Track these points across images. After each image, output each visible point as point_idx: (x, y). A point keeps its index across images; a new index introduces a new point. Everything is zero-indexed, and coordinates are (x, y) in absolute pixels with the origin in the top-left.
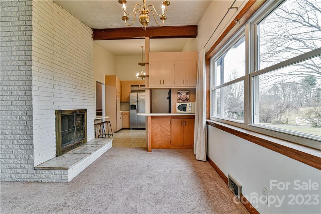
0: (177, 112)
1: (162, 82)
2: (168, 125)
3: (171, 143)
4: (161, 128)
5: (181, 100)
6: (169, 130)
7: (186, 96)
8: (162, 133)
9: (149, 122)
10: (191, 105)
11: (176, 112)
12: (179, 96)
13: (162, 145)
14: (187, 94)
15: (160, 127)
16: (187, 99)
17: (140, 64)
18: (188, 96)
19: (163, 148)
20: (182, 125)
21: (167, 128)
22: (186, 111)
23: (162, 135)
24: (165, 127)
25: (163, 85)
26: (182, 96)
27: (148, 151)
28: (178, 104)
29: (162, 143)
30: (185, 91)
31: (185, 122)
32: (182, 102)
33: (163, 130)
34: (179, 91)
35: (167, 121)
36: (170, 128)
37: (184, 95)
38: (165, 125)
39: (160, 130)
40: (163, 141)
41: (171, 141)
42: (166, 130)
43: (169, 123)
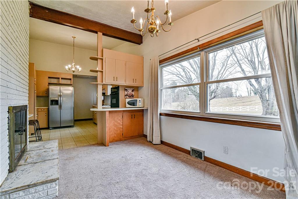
0: (127, 107)
1: (115, 79)
2: (120, 119)
3: (123, 135)
4: (114, 123)
5: (128, 96)
6: (122, 123)
7: (132, 93)
8: (115, 127)
9: (107, 117)
10: (141, 101)
11: (125, 107)
12: (126, 93)
13: (115, 138)
14: (133, 91)
15: (113, 121)
16: (132, 95)
17: (92, 58)
18: (133, 93)
19: (117, 141)
20: (132, 118)
21: (119, 122)
22: (136, 106)
23: (115, 128)
24: (118, 120)
25: (116, 82)
26: (129, 93)
27: (106, 146)
28: (128, 100)
29: (115, 136)
30: (131, 89)
31: (134, 115)
32: (129, 98)
33: (116, 123)
34: (126, 88)
35: (120, 115)
36: (122, 121)
37: (130, 91)
38: (118, 119)
39: (113, 124)
40: (116, 134)
41: (123, 134)
42: (119, 123)
43: (121, 117)
